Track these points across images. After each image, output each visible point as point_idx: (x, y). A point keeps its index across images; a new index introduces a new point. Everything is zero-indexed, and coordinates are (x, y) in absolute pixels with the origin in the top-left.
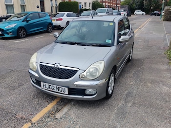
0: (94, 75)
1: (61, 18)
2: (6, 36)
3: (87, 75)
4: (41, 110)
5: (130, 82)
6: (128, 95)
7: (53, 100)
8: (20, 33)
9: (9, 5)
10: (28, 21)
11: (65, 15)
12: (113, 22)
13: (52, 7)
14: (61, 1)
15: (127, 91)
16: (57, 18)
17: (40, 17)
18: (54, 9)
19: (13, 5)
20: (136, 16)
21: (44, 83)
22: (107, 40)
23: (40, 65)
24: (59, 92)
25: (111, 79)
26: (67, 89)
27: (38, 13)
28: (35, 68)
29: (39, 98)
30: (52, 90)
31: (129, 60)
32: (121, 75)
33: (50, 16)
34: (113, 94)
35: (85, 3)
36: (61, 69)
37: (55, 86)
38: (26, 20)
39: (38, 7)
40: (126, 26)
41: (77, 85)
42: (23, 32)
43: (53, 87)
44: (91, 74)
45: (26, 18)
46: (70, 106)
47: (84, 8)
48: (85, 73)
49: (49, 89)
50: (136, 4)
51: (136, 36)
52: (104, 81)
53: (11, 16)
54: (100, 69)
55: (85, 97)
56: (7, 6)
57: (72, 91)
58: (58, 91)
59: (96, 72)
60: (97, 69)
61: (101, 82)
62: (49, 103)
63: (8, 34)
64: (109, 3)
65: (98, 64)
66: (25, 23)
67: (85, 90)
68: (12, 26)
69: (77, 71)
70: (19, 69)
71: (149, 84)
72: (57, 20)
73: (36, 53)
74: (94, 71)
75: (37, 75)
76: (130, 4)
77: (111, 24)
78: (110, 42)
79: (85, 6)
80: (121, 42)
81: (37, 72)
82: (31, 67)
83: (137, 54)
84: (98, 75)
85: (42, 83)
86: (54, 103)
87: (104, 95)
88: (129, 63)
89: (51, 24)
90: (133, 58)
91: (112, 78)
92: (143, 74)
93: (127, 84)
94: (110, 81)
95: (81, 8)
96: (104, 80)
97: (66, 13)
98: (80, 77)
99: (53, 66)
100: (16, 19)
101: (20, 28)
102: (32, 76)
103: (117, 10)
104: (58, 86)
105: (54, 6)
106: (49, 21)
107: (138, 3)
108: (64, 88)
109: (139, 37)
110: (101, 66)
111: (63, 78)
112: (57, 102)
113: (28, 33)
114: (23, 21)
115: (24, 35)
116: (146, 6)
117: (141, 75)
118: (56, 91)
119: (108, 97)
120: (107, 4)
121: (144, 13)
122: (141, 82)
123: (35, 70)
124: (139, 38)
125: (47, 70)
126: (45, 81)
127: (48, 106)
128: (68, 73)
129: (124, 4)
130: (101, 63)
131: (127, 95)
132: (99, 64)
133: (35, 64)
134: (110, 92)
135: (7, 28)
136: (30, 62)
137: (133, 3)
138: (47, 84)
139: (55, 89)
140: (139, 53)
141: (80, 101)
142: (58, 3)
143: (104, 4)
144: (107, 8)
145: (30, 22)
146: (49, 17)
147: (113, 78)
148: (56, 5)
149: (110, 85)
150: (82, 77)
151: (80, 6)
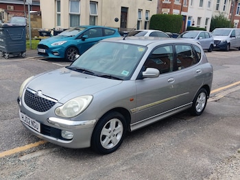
2: (51, 56)
4: (13, 148)
8: (69, 54)
9: (74, 15)
10: (84, 39)
13: (139, 22)
14: (155, 13)
17: (104, 35)
18: (142, 25)
19: (79, 15)
29: (23, 134)
35: (199, 18)
37: (31, 119)
38: (81, 37)
39: (117, 20)
42: (75, 53)
45: (83, 34)
47: (195, 26)
48: (61, 108)
56: (71, 15)
62: (29, 143)
63: (53, 53)
66: (79, 41)
68: (61, 43)
79: (199, 22)
95: (191, 26)
97: (150, 32)
101: (71, 48)
105: (143, 19)
110: (84, 102)
114: (77, 38)
118: (31, 125)
122: (177, 145)
125: (30, 99)
127: (26, 145)
128: (45, 105)
135: (53, 45)
142: (150, 16)
145: (86, 40)
148: (147, 18)
149: (107, 133)
151: (189, 23)
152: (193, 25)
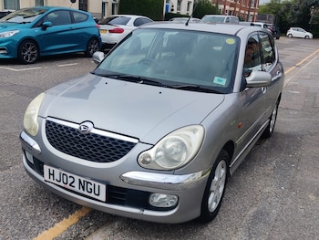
0: (176, 159)
1: (122, 27)
3: (157, 158)
4: (36, 235)
5: (264, 185)
6: (258, 217)
7: (71, 212)
8: (25, 51)
10: (44, 28)
11: (131, 22)
12: (235, 36)
13: (104, 3)
15: (255, 209)
16: (112, 28)
17: (73, 21)
18: (108, 9)
20: (292, 40)
21: (52, 169)
22: (216, 78)
23: (48, 122)
24: (85, 193)
25: (217, 173)
26: (103, 188)
27: (71, 12)
28: (34, 130)
29: (37, 203)
30: (68, 186)
31: (267, 134)
32: (243, 167)
33: (97, 21)
34: (220, 213)
35: (179, 2)
36: (95, 135)
37: (77, 178)
38: (40, 24)
40: (265, 56)
41: (131, 181)
42: (33, 50)
43: (70, 180)
44: (168, 156)
45: (42, 20)
46: (109, 232)
47: (175, 12)
48: (152, 153)
49: (61, 184)
50: (293, 14)
51: (287, 81)
52: (198, 175)
53: (10, 12)
54: (191, 145)
55: (147, 212)
57: (115, 194)
58: (81, 191)
59: (180, 153)
60: (183, 145)
61: (191, 179)
62: (60, 219)
64: (231, 5)
65: (188, 133)
66: (38, 31)
67: (148, 194)
68: (9, 34)
69: (132, 145)
70: (5, 132)
71: (312, 197)
72: (111, 31)
73: (43, 94)
74: (175, 150)
75: (36, 147)
76: (279, 12)
77: (231, 41)
78: (223, 82)
79: (179, 9)
80: (251, 86)
81: (38, 139)
82: (26, 126)
83: (286, 121)
84: (185, 158)
85: (46, 168)
86: (72, 220)
87: (196, 213)
88: (267, 142)
89: (97, 38)
90: (276, 129)
91: (221, 172)
92: (298, 171)
93: (256, 190)
94: (216, 178)
95: (169, 11)
96: (200, 173)
97: (134, 18)
98: (140, 159)
99: (76, 127)
100: (20, 19)
101: (27, 41)
102: (26, 148)
103: (249, 23)
104: (82, 179)
105: (110, 0)
106: (93, 32)
107: (298, 12)
108: (97, 184)
109: (294, 85)
110: (194, 139)
111: (98, 160)
112: (81, 219)
113: (42, 54)
114: (33, 27)
115: (32, 56)
116: (314, 19)
117: (292, 172)
118: (76, 189)
119: (206, 217)
120: (227, 7)
121: (310, 35)
122: (291, 189)
123: (33, 134)
124: (294, 87)
125: (61, 136)
126: (55, 163)
127: (57, 225)
128: (112, 149)
129: (265, 11)
130: (194, 131)
131: (255, 217)
132: (190, 134)
133: (35, 119)
134: (213, 206)
136: (27, 113)
137: (287, 11)
138: (57, 172)
139: (76, 184)
140: (291, 120)
141: (135, 220)
143: (221, 7)
144: (226, 17)
145: (49, 30)
146: (95, 24)
147: (223, 171)
149: (213, 187)
150: (144, 162)
151: (167, 7)
152: (172, 10)
